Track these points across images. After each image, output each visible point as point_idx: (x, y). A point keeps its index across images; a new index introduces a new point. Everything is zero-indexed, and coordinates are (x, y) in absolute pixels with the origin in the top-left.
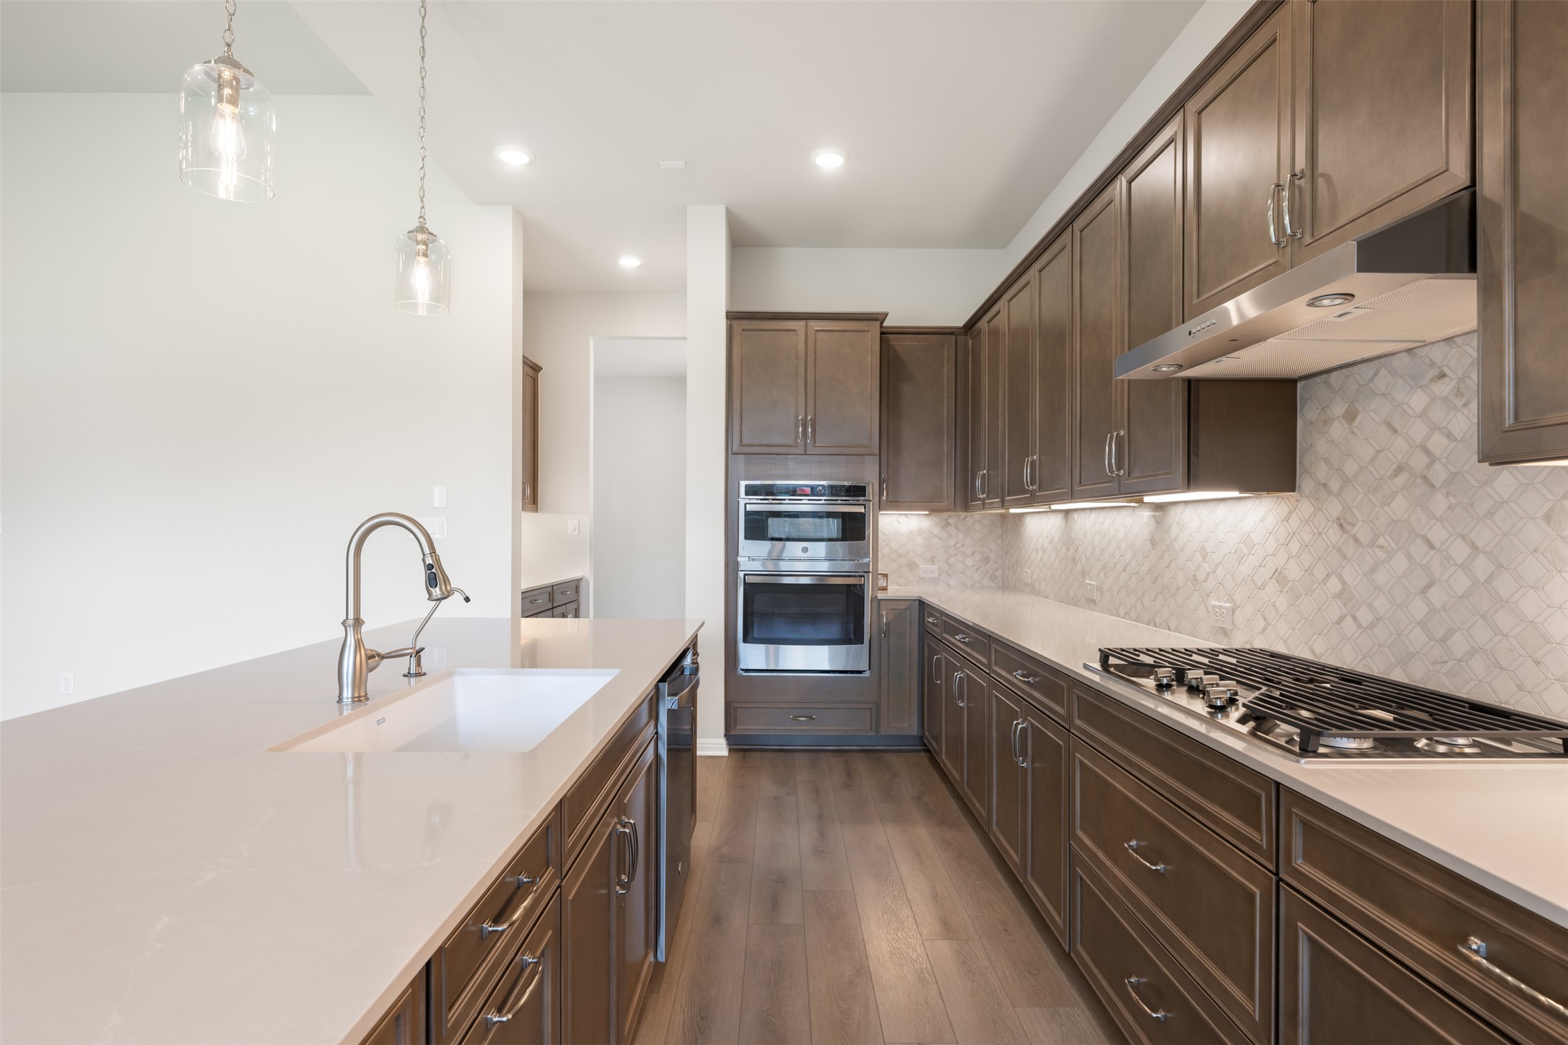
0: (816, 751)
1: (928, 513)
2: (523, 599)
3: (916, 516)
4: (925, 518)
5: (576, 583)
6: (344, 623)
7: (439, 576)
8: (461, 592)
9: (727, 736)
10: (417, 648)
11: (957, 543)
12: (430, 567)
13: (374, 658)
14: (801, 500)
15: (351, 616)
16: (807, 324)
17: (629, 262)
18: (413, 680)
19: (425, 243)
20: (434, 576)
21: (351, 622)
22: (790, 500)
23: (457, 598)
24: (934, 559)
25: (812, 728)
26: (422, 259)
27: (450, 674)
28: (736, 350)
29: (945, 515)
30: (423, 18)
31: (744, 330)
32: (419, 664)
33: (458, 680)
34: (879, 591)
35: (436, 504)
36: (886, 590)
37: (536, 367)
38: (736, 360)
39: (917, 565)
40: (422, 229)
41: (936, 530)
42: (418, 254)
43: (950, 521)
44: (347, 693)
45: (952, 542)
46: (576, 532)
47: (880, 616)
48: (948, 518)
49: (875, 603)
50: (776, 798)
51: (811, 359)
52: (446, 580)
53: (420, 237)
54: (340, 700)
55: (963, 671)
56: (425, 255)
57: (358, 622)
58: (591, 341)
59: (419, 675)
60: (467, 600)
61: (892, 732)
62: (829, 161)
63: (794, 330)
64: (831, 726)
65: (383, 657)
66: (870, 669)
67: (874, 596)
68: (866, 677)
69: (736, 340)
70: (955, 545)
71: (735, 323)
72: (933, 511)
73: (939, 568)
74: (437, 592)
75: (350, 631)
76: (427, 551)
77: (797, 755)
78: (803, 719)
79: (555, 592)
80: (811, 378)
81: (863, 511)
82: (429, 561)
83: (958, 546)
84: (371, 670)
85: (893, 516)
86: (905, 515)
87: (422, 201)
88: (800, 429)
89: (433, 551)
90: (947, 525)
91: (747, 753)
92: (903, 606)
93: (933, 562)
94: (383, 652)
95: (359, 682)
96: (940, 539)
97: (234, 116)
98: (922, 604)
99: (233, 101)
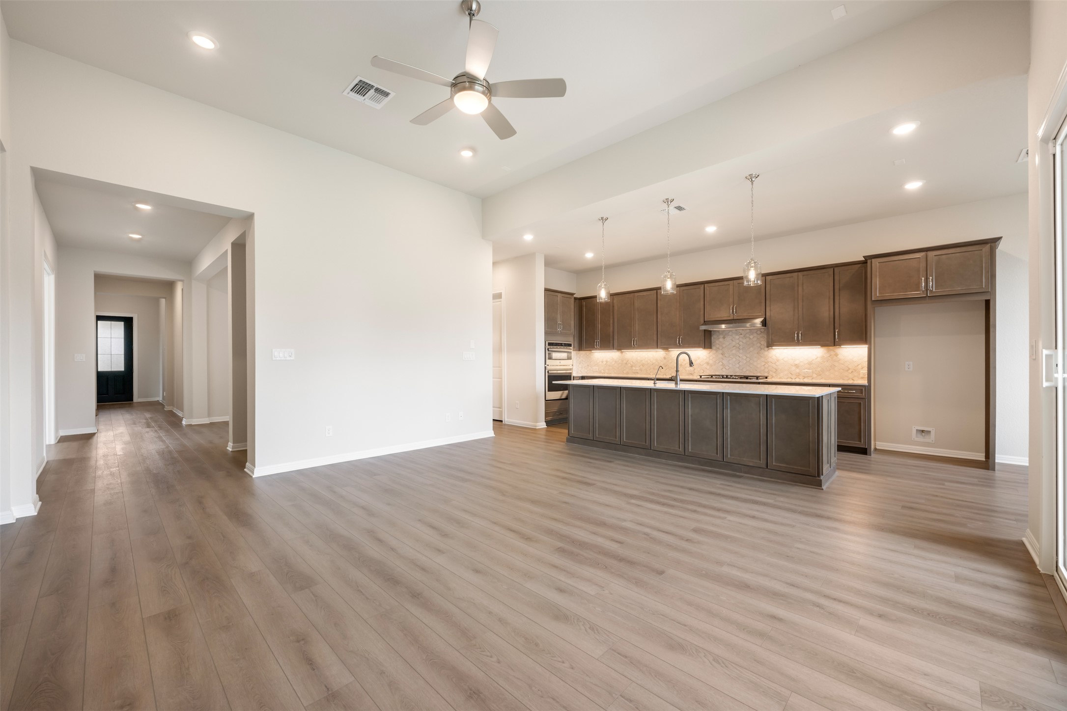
9: (545, 421)
63: (557, 296)
81: (571, 351)
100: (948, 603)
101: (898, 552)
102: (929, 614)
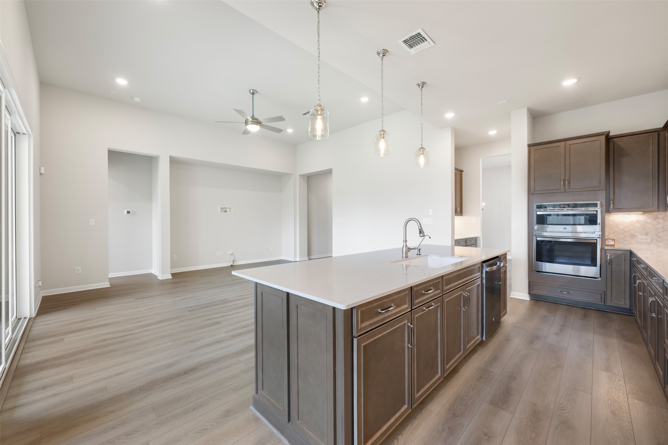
0: (571, 306)
1: (642, 213)
2: (455, 242)
3: (635, 215)
4: (641, 215)
5: (476, 238)
6: (403, 241)
7: (422, 232)
8: (429, 236)
9: (529, 293)
10: (419, 249)
11: (664, 226)
12: (420, 229)
13: (409, 249)
14: (563, 209)
15: (405, 240)
16: (565, 143)
17: (492, 133)
18: (418, 256)
19: (423, 151)
20: (421, 232)
21: (405, 241)
22: (557, 210)
23: (427, 238)
24: (648, 234)
25: (569, 297)
26: (422, 155)
27: (427, 255)
28: (532, 157)
29: (655, 214)
30: (422, 96)
31: (535, 150)
32: (420, 252)
33: (429, 257)
34: (606, 246)
35: (430, 215)
36: (614, 246)
37: (461, 171)
38: (532, 161)
39: (636, 236)
40: (422, 148)
41: (649, 221)
42: (421, 154)
43: (659, 216)
44: (404, 256)
45: (661, 226)
46: (476, 222)
47: (606, 256)
48: (658, 215)
49: (603, 251)
50: (545, 316)
51: (567, 155)
52: (423, 233)
53: (421, 150)
54: (403, 257)
55: (641, 280)
56: (423, 154)
57: (406, 241)
58: (481, 159)
59: (420, 255)
60: (430, 238)
61: (613, 305)
62: (569, 83)
63: (559, 146)
64: (580, 297)
65: (411, 249)
66: (600, 277)
67: (603, 247)
68: (599, 280)
69: (532, 154)
70: (662, 228)
71: (532, 148)
72: (645, 212)
73: (651, 238)
74: (421, 235)
75: (405, 242)
76: (419, 226)
77: (561, 305)
78: (566, 293)
79: (467, 241)
80: (567, 163)
81: (596, 213)
82: (420, 228)
83: (664, 228)
84: (409, 251)
85: (620, 215)
86: (629, 214)
87: (422, 141)
88: (562, 183)
89: (421, 226)
90: (657, 218)
91: (538, 301)
92: (620, 253)
93: (647, 235)
94: (411, 248)
95: (406, 254)
96: (652, 225)
97: (383, 140)
98: (631, 252)
99: (383, 138)
100: (76, 361)
101: (116, 375)
102: (85, 351)
